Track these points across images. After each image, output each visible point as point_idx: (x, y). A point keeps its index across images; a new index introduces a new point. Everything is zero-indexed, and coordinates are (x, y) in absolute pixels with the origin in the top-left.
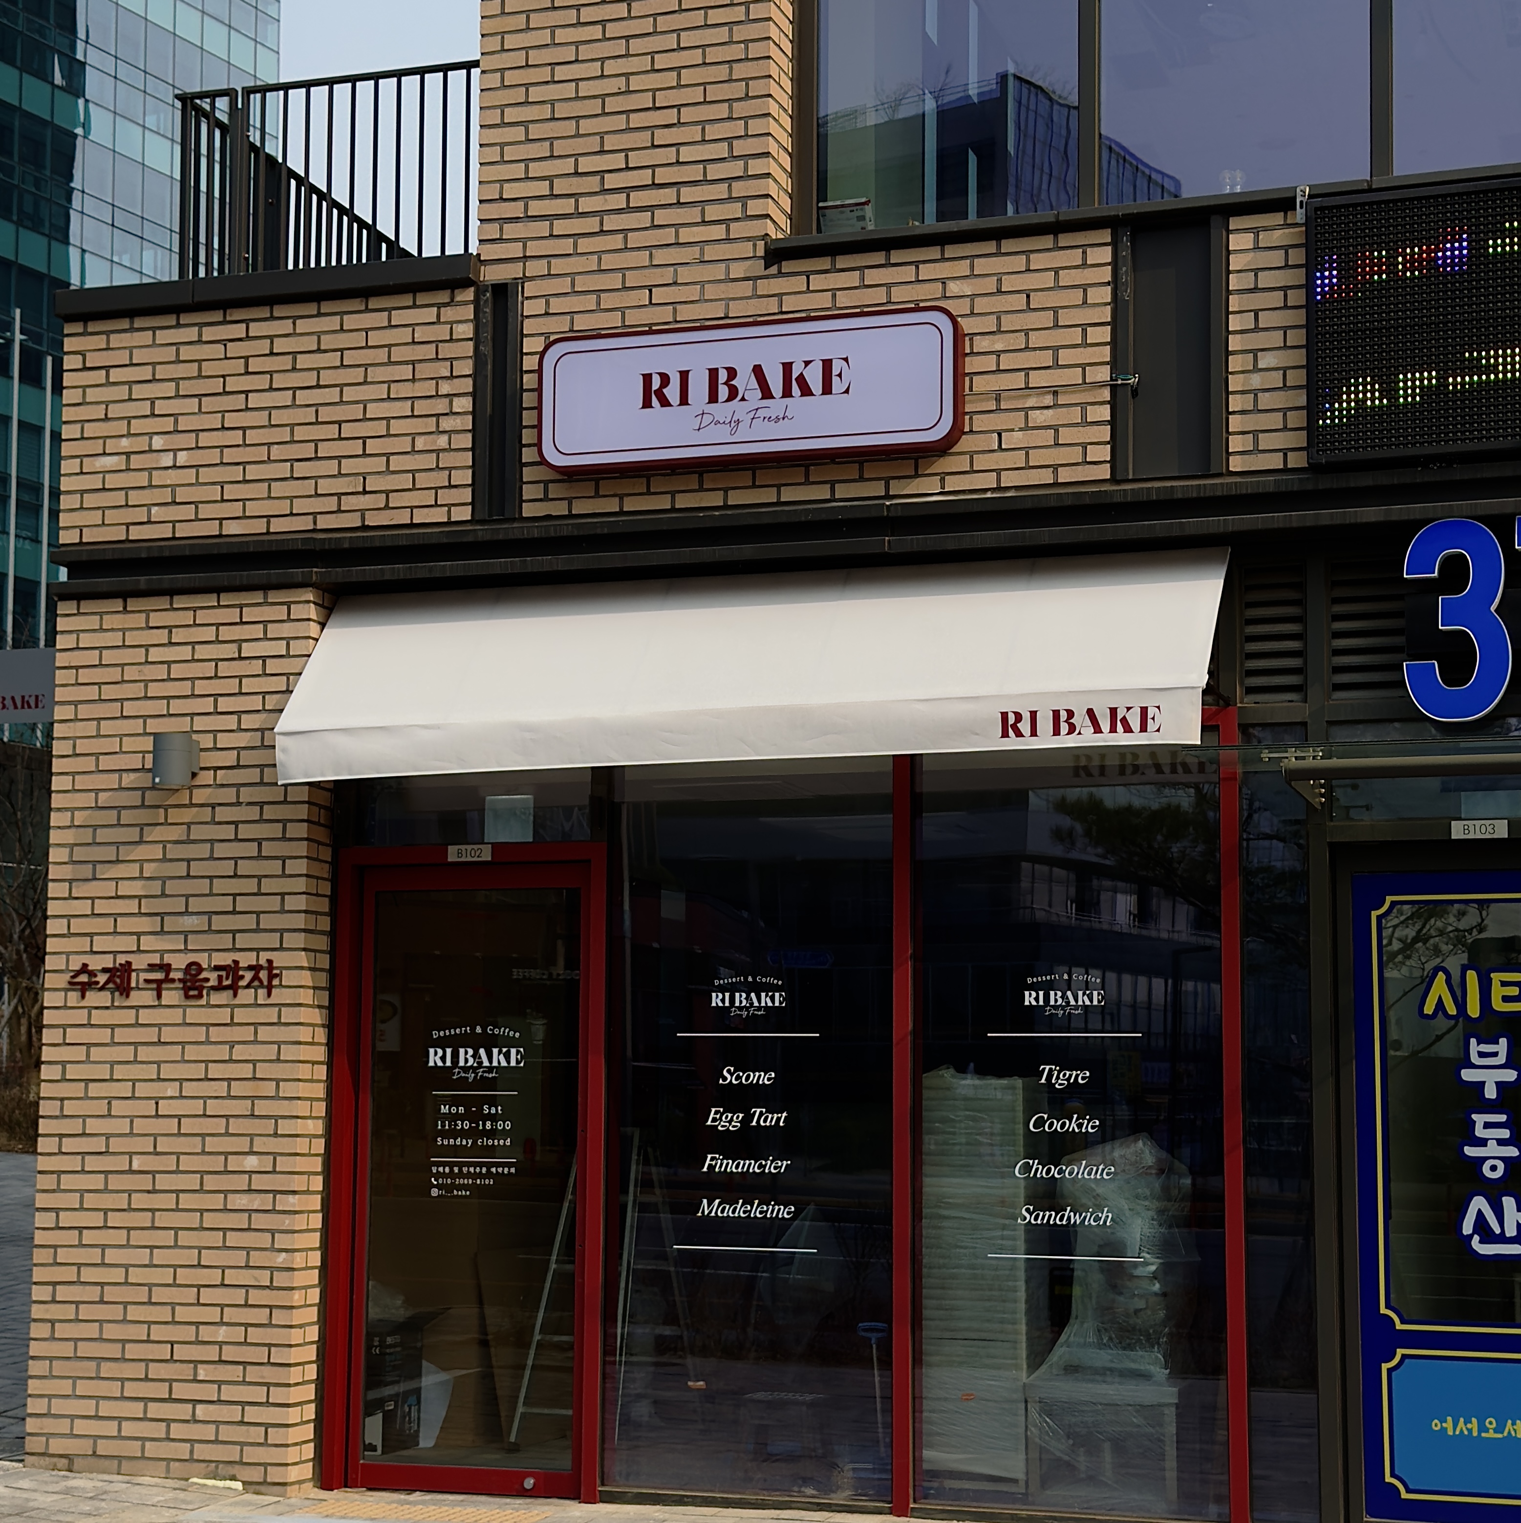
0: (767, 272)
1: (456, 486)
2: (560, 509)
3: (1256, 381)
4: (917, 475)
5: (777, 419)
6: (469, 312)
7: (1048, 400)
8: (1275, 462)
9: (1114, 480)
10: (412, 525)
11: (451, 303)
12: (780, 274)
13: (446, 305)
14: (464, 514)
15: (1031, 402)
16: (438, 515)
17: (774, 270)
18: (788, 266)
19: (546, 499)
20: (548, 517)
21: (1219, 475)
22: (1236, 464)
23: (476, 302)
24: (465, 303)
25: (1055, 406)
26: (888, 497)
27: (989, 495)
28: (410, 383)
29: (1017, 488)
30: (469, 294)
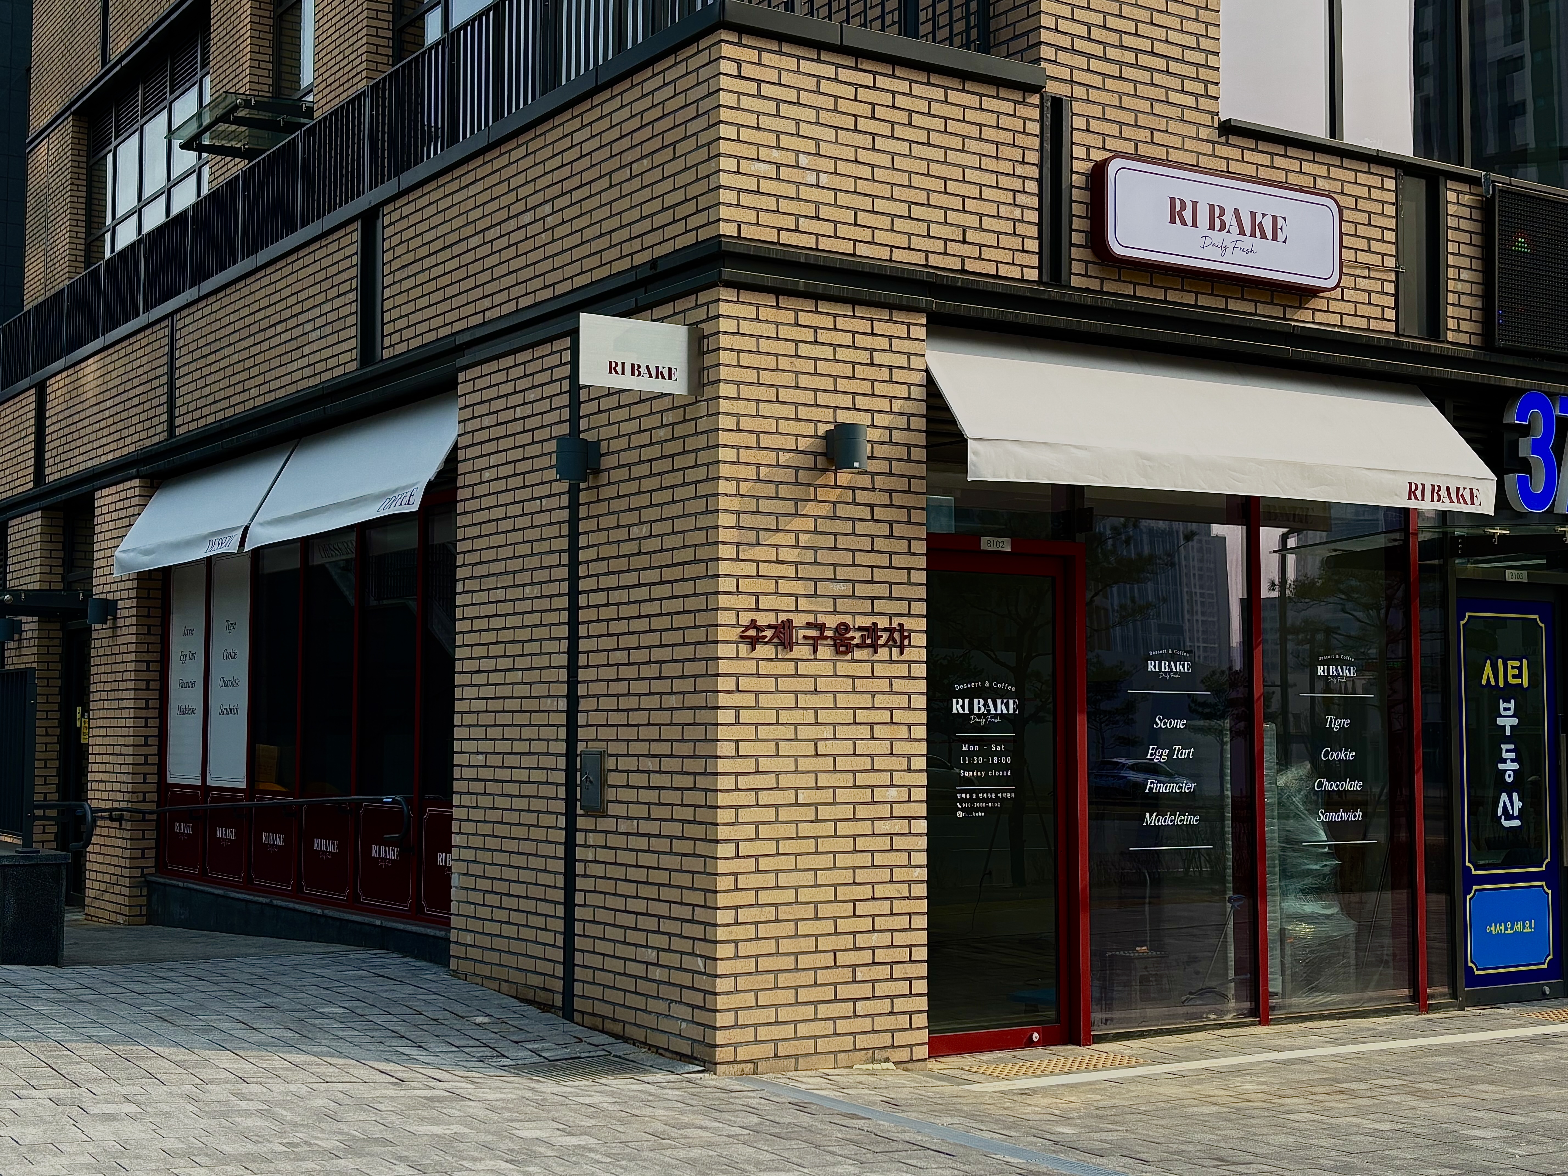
0: (1220, 140)
1: (1027, 252)
2: (1095, 285)
3: (1460, 287)
4: (1300, 308)
5: (1248, 252)
6: (1035, 114)
7: (1365, 273)
8: (1464, 339)
9: (1397, 334)
10: (997, 277)
11: (1023, 102)
12: (1227, 143)
13: (1020, 103)
14: (1032, 275)
15: (1358, 272)
16: (1015, 273)
17: (1223, 139)
18: (1233, 139)
19: (1086, 275)
20: (1087, 290)
21: (1443, 342)
22: (1450, 336)
23: (1041, 106)
24: (1033, 105)
25: (1369, 277)
26: (1285, 319)
27: (1336, 329)
28: (994, 160)
29: (1350, 328)
30: (1035, 99)
